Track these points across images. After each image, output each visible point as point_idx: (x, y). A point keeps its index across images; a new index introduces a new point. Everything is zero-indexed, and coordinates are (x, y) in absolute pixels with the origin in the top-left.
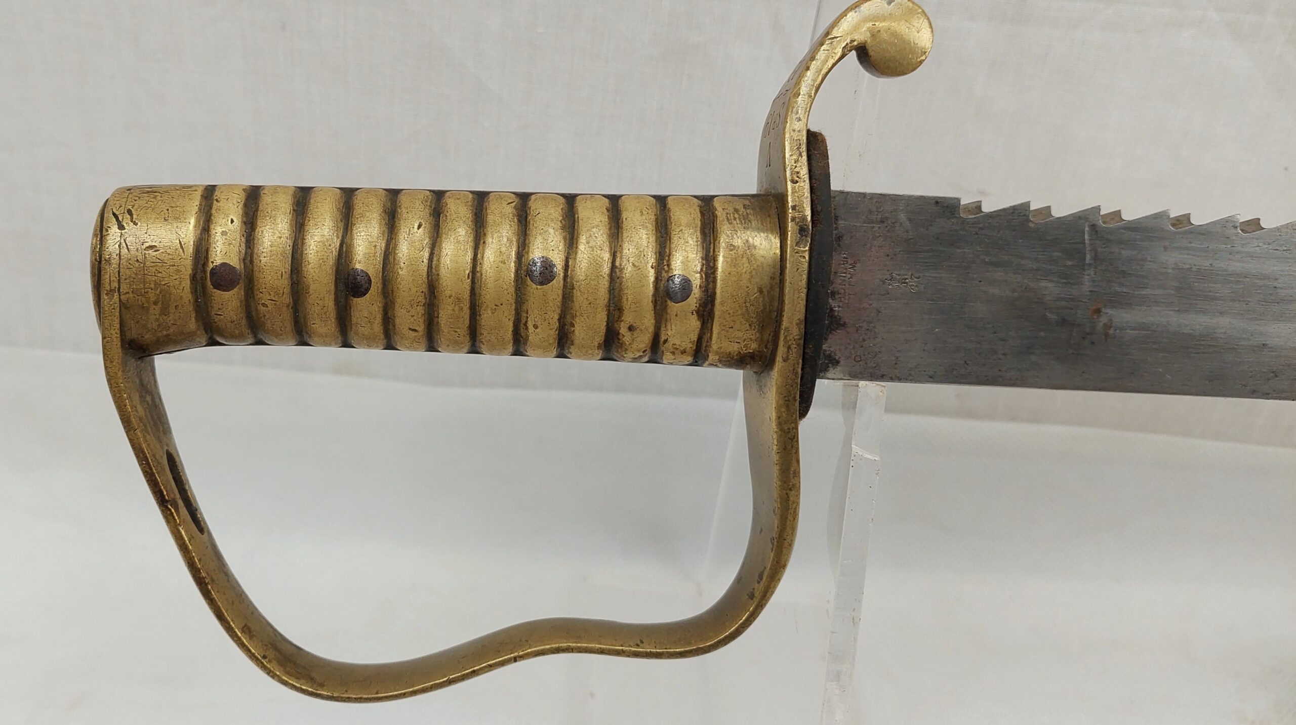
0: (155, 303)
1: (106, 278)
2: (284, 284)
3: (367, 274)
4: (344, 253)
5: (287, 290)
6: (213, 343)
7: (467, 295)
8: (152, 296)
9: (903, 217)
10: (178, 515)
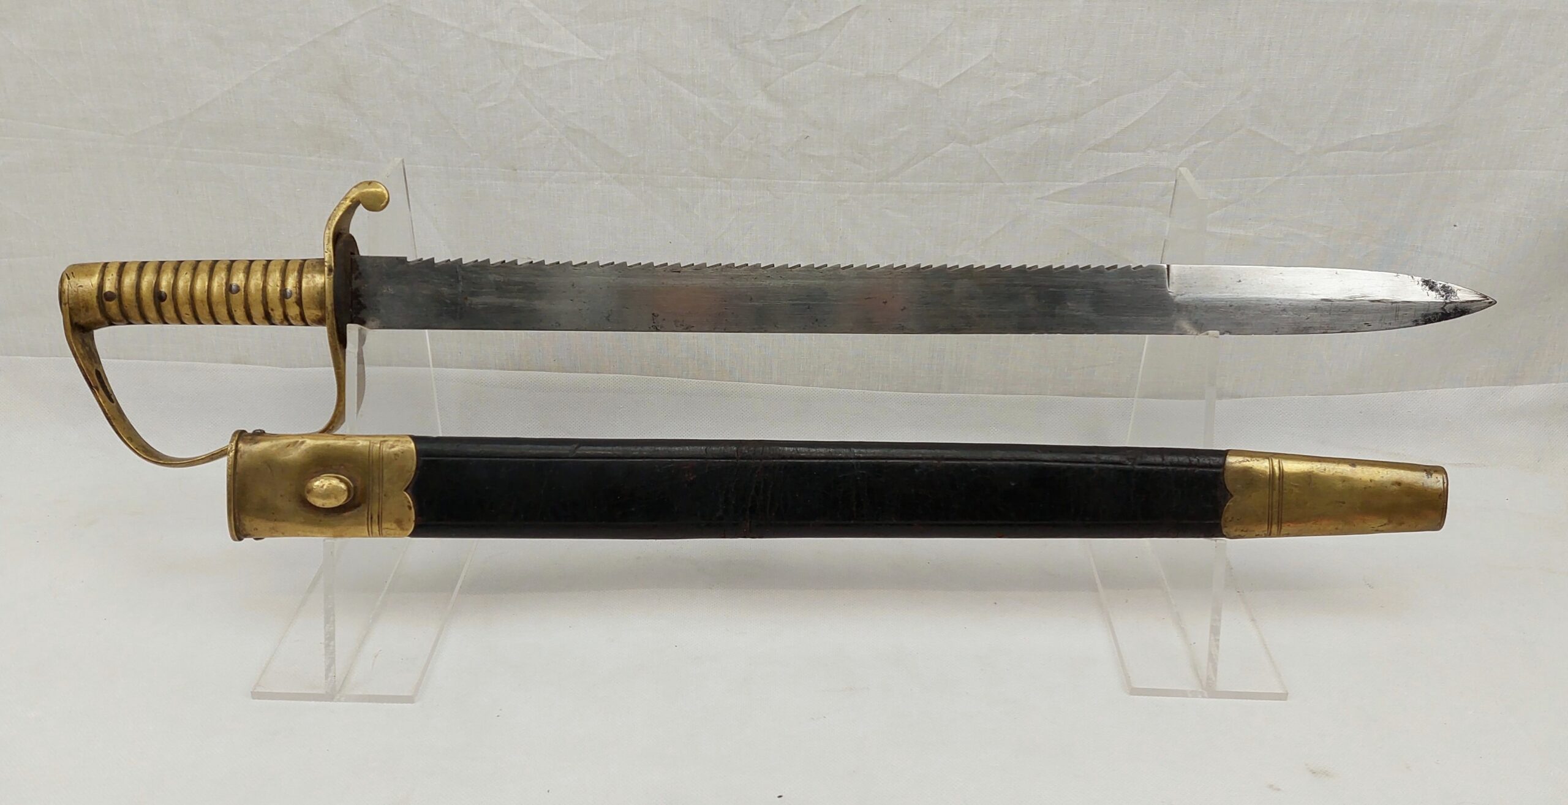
0: (83, 307)
1: (63, 298)
2: (133, 298)
3: (165, 293)
4: (157, 284)
5: (135, 300)
6: (111, 324)
7: (206, 300)
8: (81, 305)
9: (385, 265)
10: (98, 392)
